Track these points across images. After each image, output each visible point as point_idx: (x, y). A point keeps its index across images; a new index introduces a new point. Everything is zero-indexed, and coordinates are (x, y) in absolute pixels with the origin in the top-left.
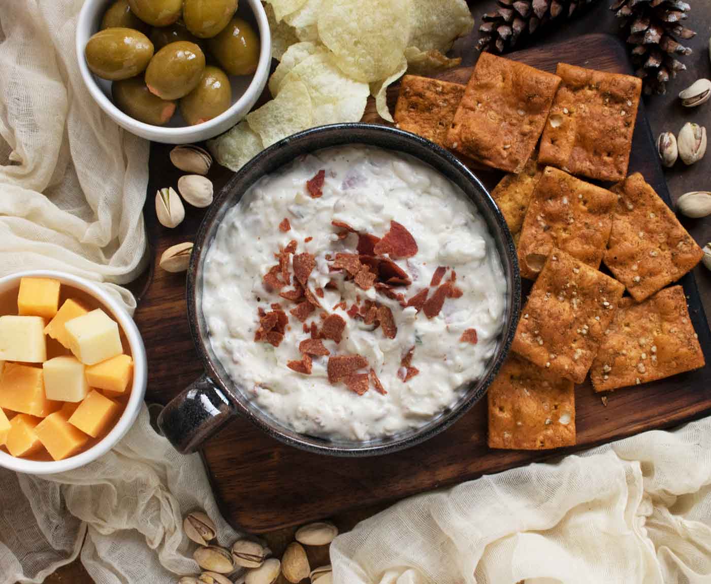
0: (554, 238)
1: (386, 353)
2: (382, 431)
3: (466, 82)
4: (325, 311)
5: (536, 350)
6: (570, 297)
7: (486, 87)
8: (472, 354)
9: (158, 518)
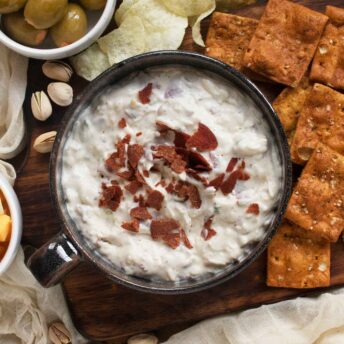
0: (320, 136)
1: (193, 219)
2: (188, 275)
3: (259, 17)
4: (149, 187)
5: (303, 217)
6: (329, 179)
7: (273, 22)
8: (255, 222)
9: (30, 327)
